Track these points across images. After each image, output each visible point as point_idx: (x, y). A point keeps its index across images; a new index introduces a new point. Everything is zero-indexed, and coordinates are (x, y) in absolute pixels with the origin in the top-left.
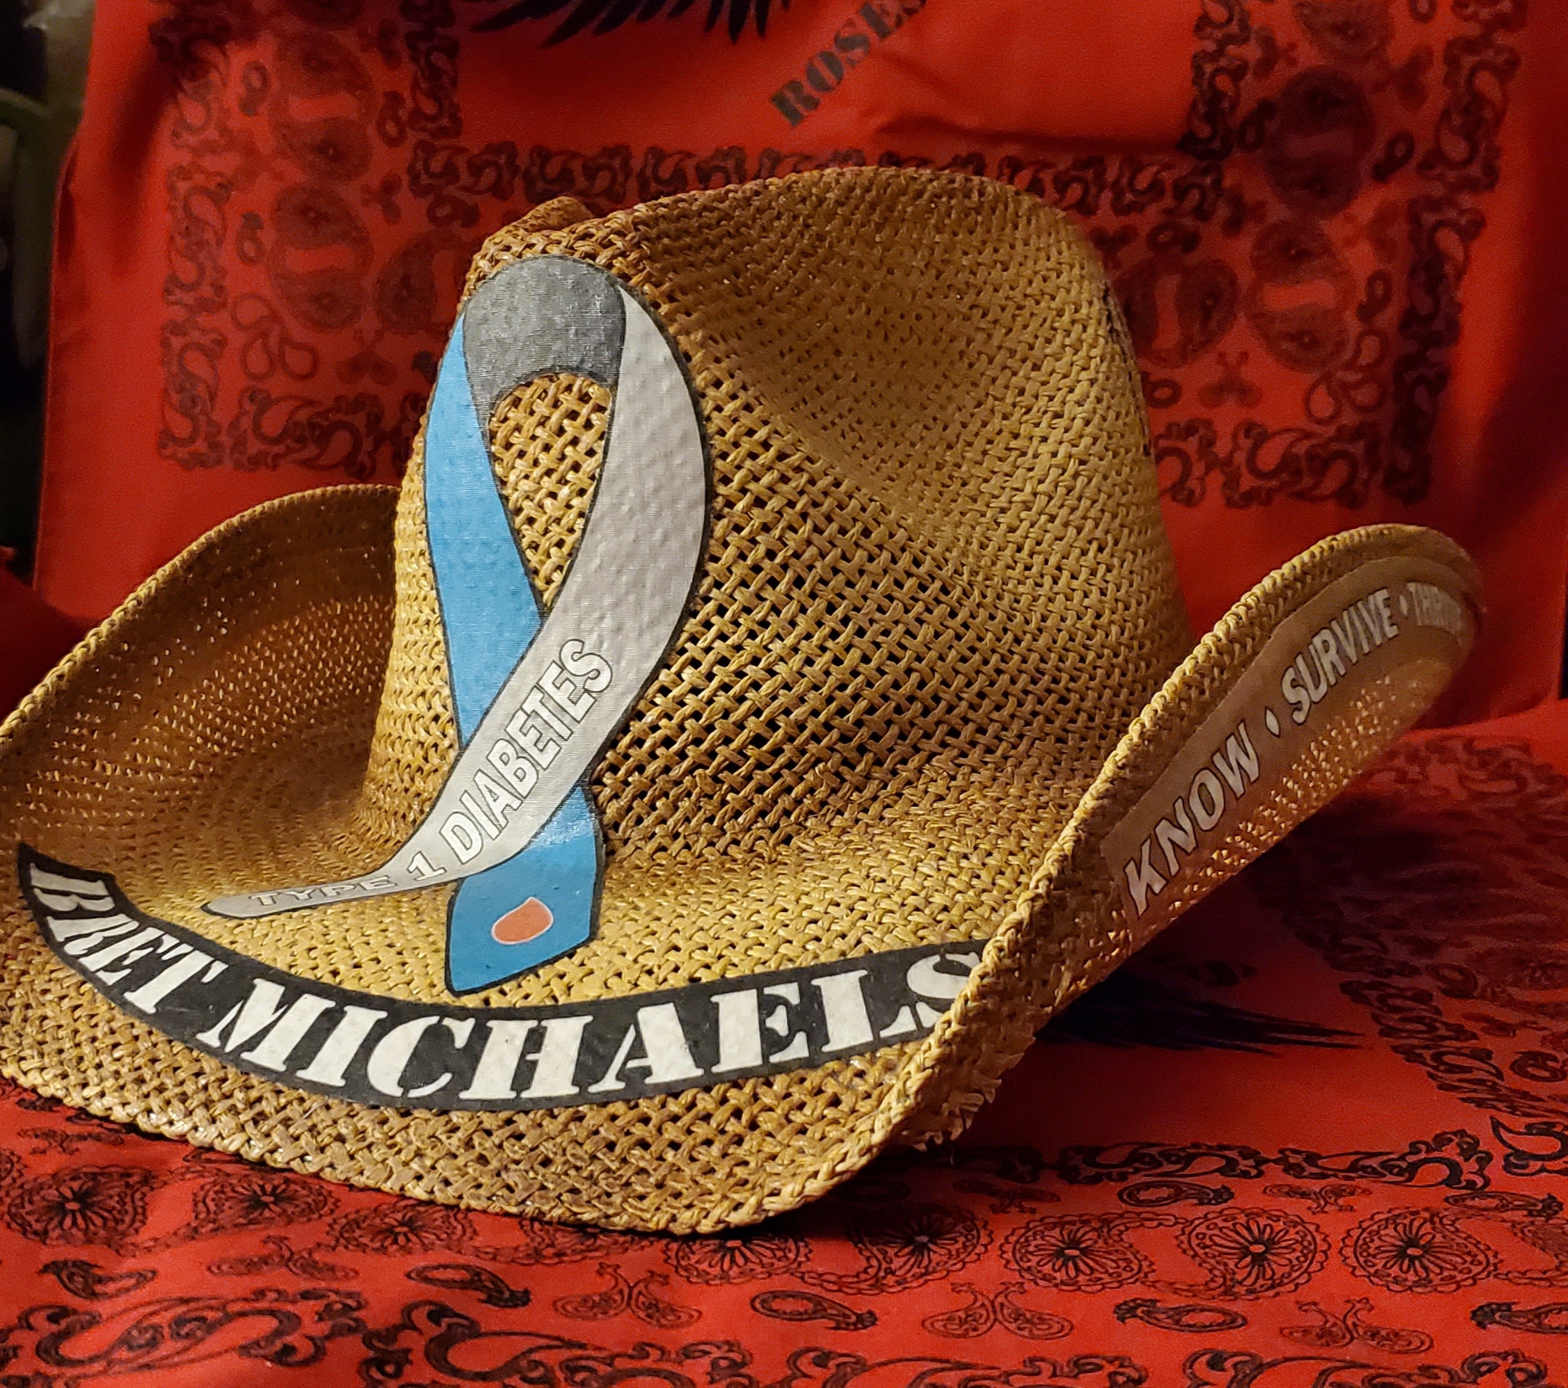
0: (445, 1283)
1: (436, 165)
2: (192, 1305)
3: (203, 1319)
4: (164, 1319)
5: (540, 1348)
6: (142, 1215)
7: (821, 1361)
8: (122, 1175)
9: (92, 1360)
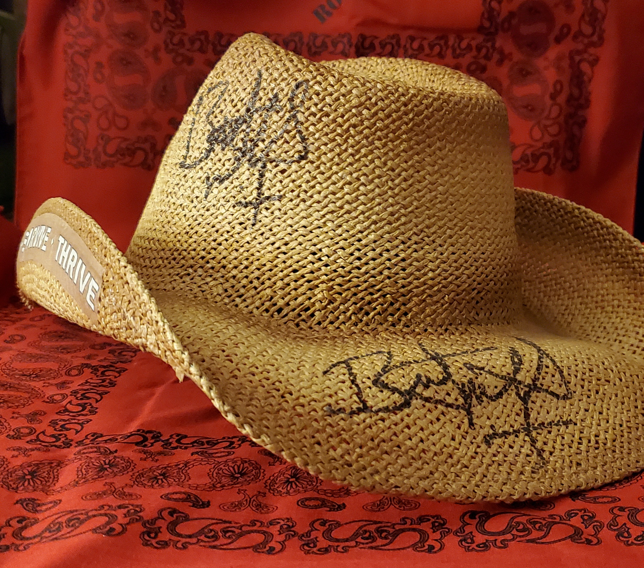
0: (175, 500)
1: (176, 40)
2: (75, 513)
3: (79, 519)
4: (63, 519)
5: (213, 524)
6: (56, 479)
7: (323, 524)
8: (49, 463)
9: (34, 537)
